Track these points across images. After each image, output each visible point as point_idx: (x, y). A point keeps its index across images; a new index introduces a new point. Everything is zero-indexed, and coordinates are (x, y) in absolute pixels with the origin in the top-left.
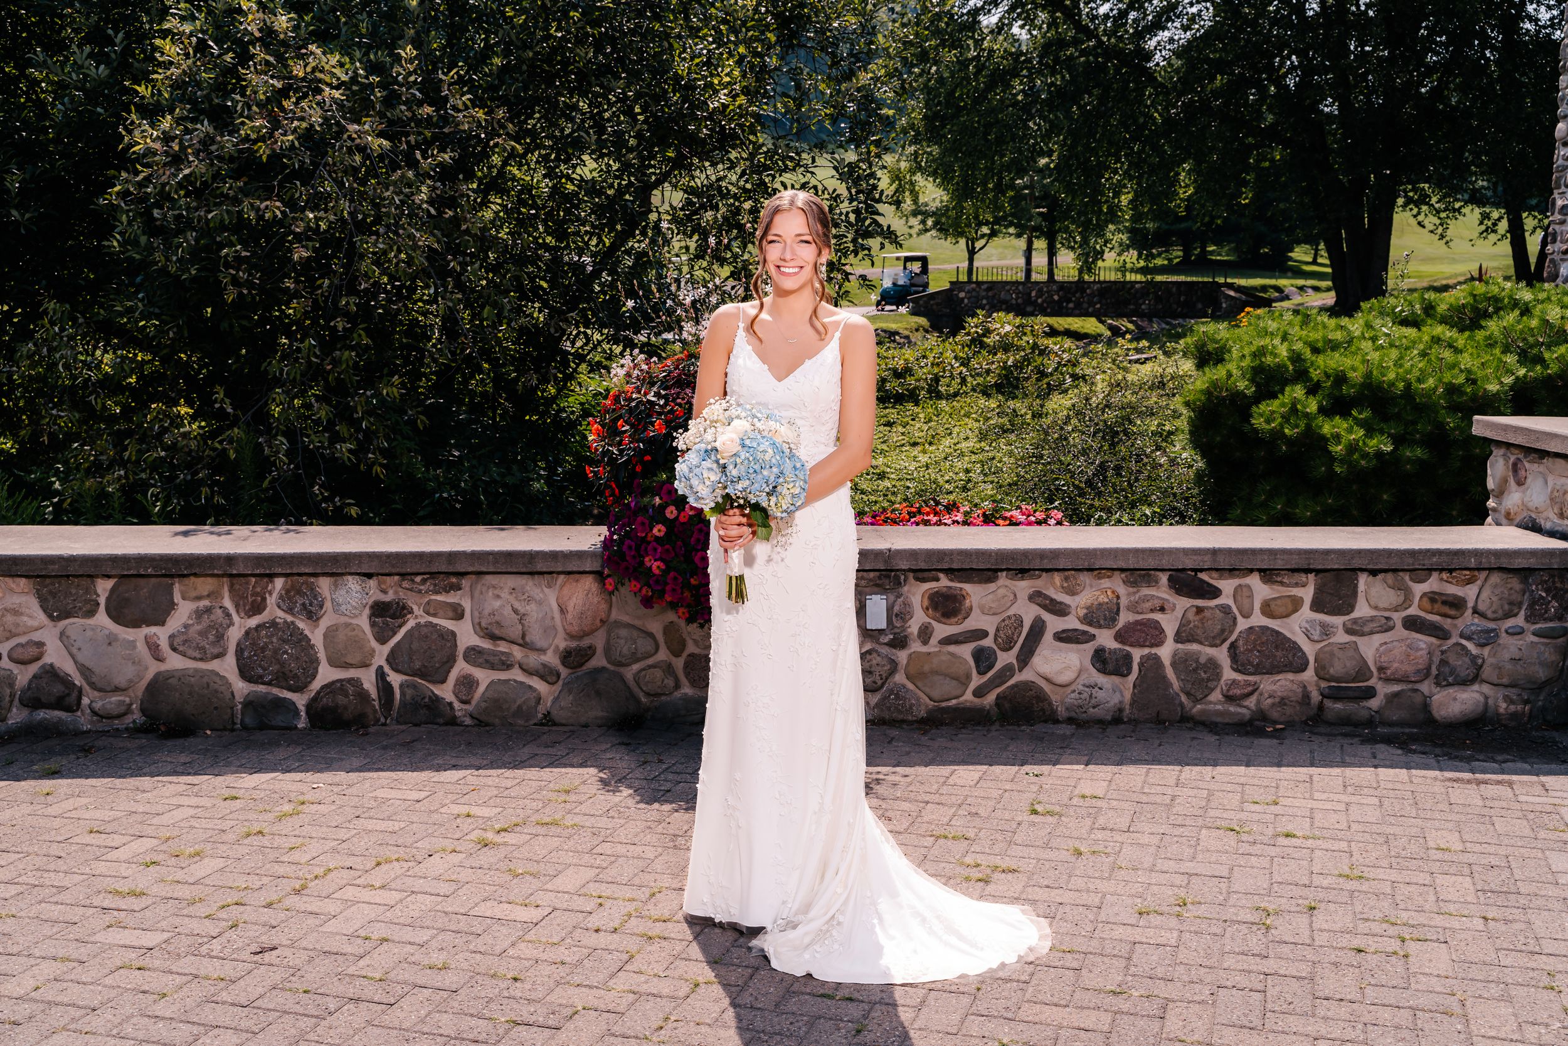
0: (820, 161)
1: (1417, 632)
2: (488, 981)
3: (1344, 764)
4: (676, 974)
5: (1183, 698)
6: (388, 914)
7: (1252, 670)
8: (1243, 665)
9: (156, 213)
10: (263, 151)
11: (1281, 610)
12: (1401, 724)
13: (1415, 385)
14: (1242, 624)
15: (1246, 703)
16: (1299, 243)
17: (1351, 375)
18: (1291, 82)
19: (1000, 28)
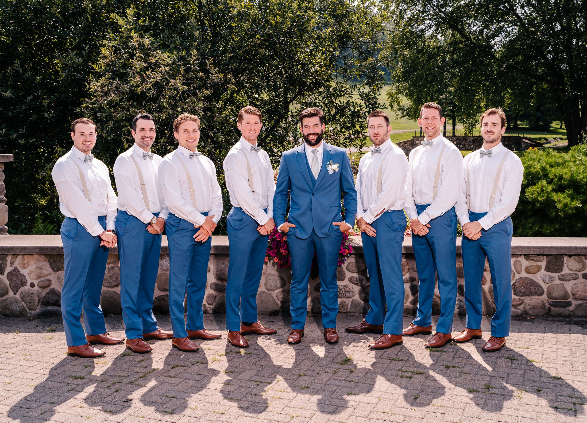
0: (354, 92)
2: (212, 414)
3: (557, 332)
4: (285, 412)
6: (176, 387)
7: (521, 294)
8: (518, 292)
9: (99, 115)
10: (139, 90)
11: (533, 271)
12: (582, 317)
14: (517, 276)
15: (519, 307)
16: (555, 120)
17: (565, 176)
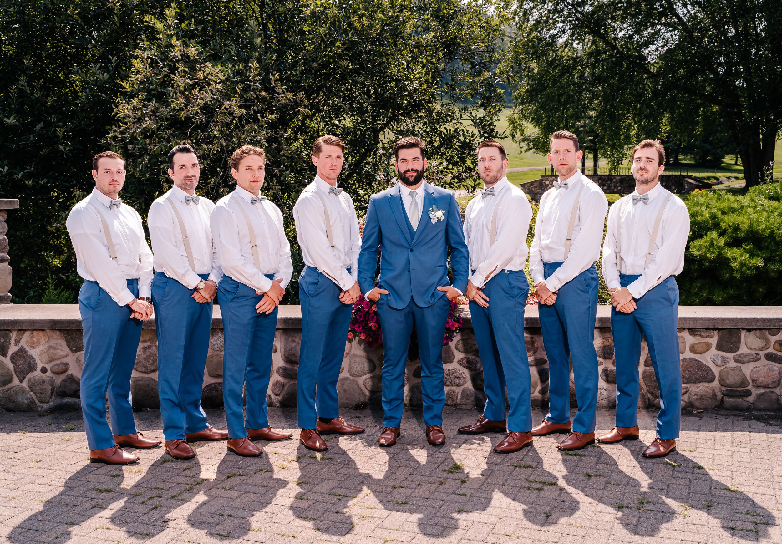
0: (464, 117)
1: (773, 361)
2: (280, 538)
3: (733, 430)
4: (376, 535)
5: (649, 396)
6: (232, 503)
9: (130, 147)
10: (183, 115)
11: (700, 350)
12: (766, 410)
13: (776, 231)
16: (728, 154)
17: (742, 226)
18: (721, 70)
19: (566, 44)
